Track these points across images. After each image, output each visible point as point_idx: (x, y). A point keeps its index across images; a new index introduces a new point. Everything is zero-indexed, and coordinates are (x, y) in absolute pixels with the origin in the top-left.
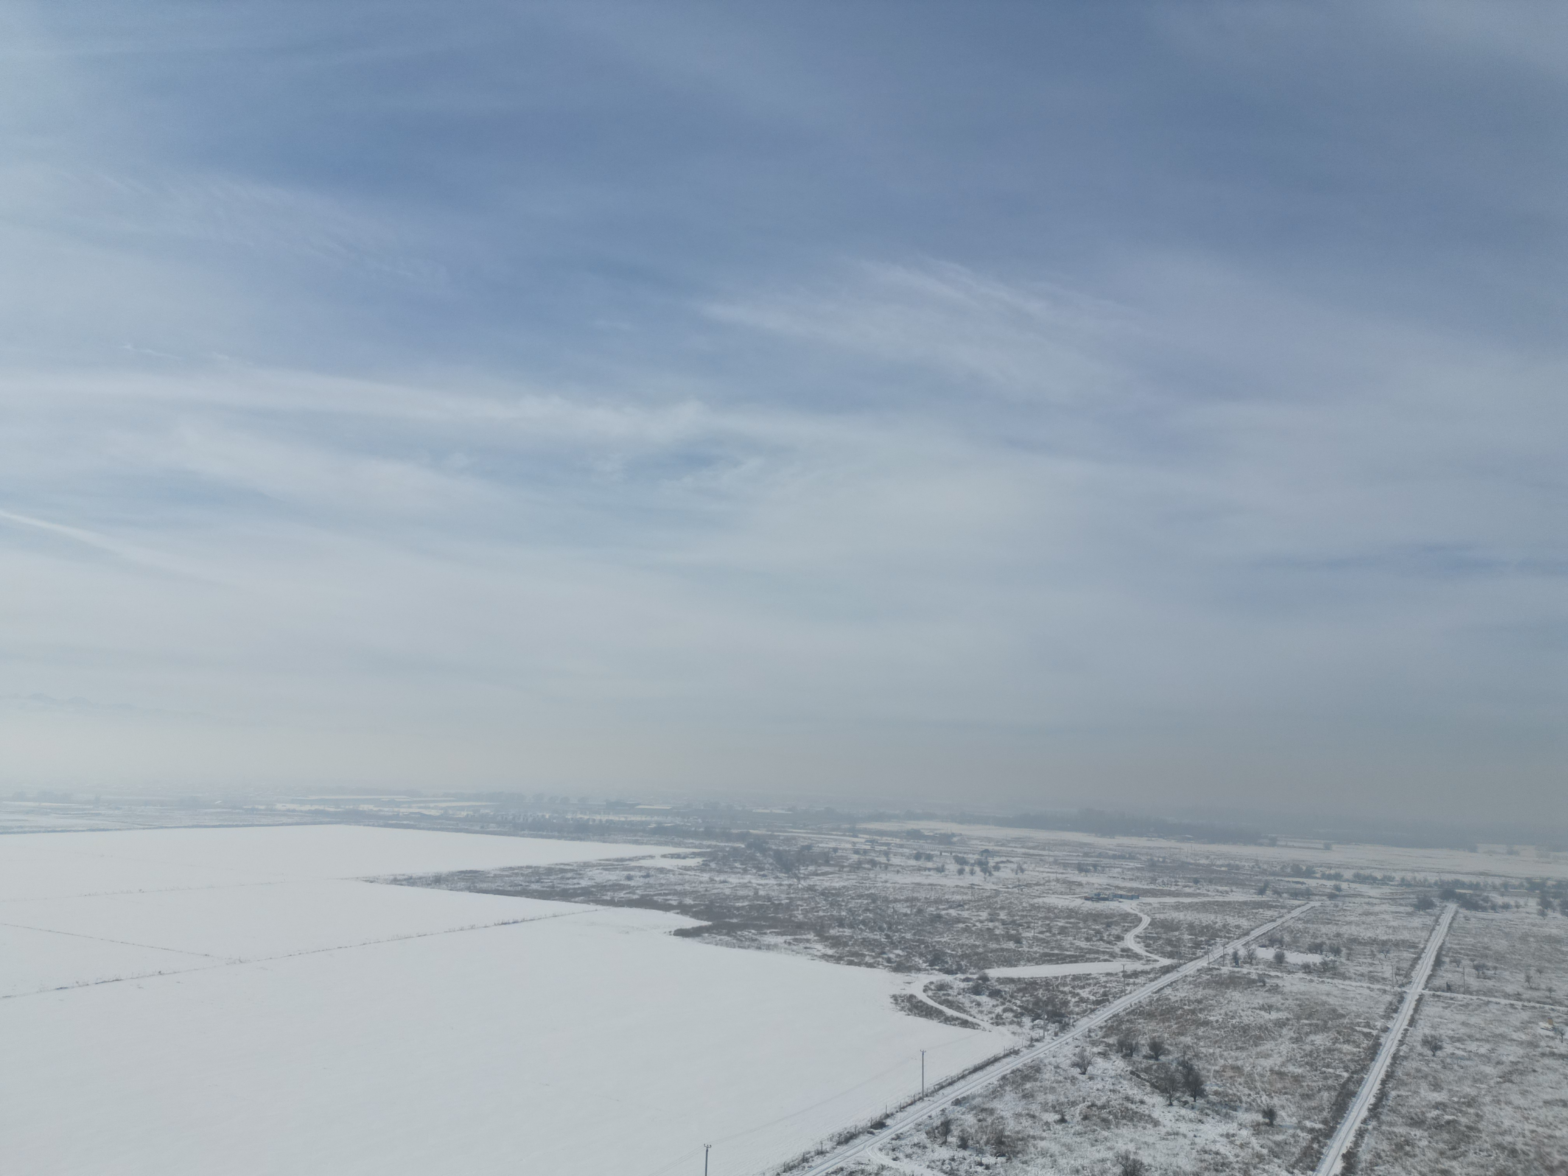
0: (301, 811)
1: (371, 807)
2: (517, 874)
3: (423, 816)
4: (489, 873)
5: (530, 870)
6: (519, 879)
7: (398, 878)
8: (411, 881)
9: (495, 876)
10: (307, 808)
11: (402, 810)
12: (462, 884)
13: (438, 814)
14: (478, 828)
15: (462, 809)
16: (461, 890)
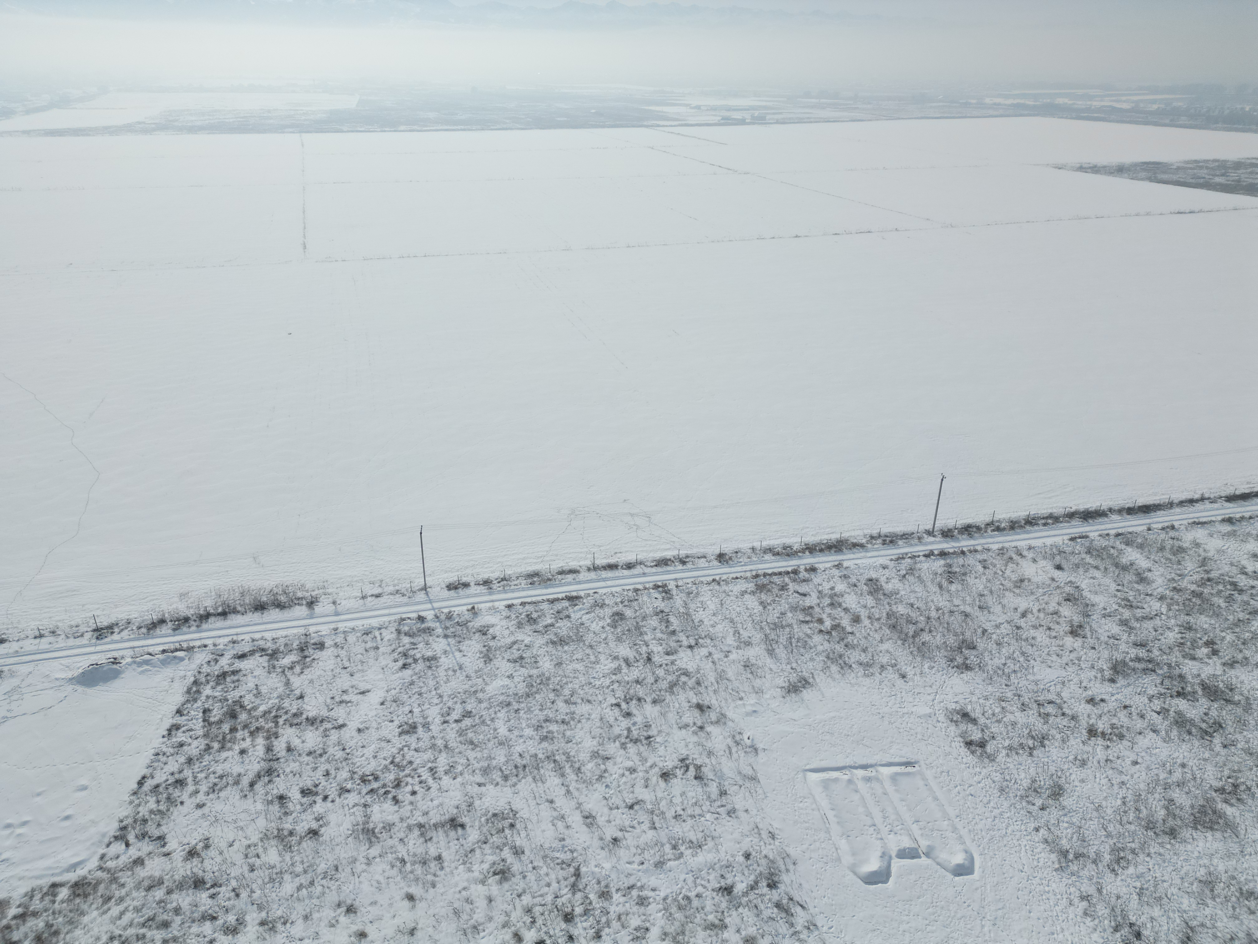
0: (1005, 105)
1: (1066, 101)
2: (1201, 168)
3: (1114, 110)
4: (1172, 165)
5: (1217, 164)
6: (1203, 173)
7: (1084, 166)
8: (1095, 169)
9: (1178, 168)
10: (1010, 102)
11: (1095, 103)
12: (1143, 174)
13: (1128, 107)
14: (1167, 121)
15: (1154, 102)
16: (1142, 179)
